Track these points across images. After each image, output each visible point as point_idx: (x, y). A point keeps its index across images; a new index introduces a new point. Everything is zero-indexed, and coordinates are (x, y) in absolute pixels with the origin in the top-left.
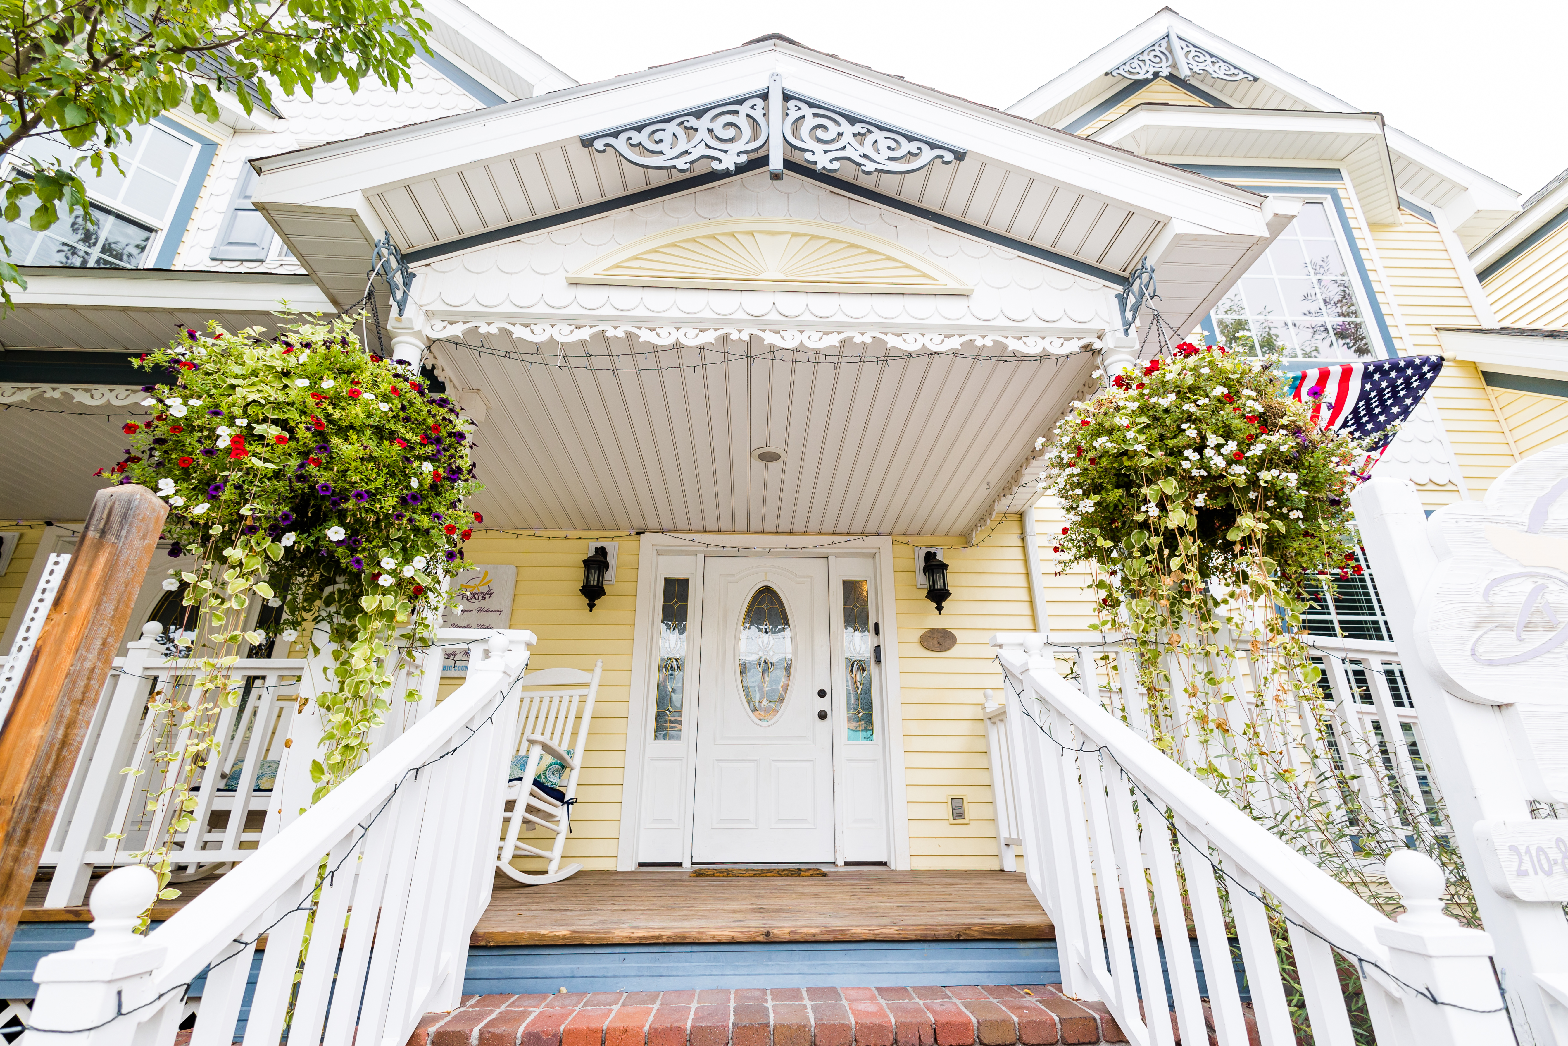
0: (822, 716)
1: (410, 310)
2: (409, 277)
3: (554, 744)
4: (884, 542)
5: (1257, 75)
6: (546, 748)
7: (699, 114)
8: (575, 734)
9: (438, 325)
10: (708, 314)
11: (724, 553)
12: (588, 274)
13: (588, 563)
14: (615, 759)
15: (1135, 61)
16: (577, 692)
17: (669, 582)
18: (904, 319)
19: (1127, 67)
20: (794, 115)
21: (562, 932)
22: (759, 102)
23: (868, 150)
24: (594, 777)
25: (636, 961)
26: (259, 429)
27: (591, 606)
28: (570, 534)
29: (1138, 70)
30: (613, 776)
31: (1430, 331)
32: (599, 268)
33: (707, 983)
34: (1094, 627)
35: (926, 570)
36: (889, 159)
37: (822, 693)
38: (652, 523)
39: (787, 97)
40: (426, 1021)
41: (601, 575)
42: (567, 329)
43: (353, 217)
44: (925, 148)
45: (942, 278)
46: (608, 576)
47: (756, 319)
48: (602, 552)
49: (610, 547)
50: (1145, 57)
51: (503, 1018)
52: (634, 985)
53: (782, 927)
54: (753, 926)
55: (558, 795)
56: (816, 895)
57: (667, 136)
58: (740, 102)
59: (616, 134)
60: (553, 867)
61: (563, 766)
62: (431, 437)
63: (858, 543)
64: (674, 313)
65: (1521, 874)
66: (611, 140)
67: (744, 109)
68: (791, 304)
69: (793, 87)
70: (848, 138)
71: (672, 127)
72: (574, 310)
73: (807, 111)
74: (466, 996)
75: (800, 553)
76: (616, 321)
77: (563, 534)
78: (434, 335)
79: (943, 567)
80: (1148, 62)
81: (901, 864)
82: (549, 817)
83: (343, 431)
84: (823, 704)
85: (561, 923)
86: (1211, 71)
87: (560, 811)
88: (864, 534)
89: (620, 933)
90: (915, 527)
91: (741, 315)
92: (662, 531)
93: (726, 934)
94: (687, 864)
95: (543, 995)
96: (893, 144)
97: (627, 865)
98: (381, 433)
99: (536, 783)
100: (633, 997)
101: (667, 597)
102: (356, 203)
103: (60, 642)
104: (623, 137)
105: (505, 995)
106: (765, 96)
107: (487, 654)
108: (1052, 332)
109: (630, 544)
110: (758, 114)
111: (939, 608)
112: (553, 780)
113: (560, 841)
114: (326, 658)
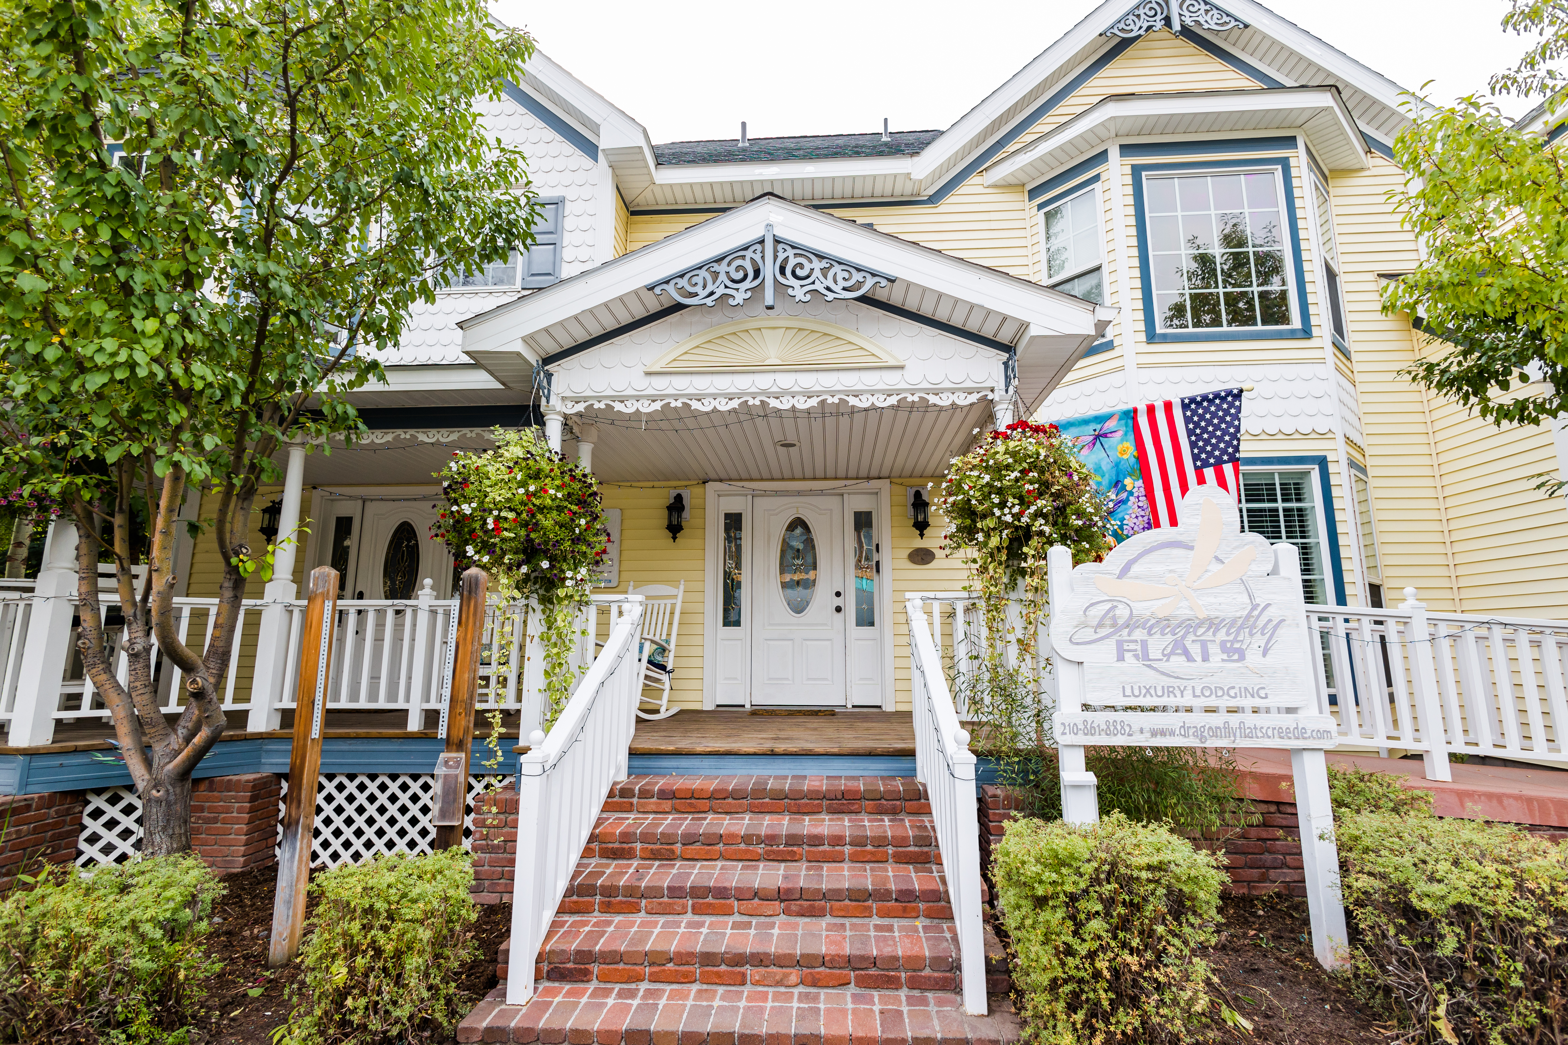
0: (838, 609)
1: (553, 400)
2: (549, 376)
3: (657, 639)
4: (885, 484)
5: (1248, 20)
6: (653, 642)
7: (719, 260)
8: (670, 624)
9: (570, 404)
10: (733, 390)
11: (765, 493)
12: (656, 368)
13: (670, 508)
14: (697, 640)
15: (1131, 17)
16: (669, 602)
17: (727, 516)
18: (860, 387)
19: (1122, 25)
20: (781, 256)
21: (671, 748)
22: (758, 247)
23: (830, 283)
24: (684, 651)
25: (707, 762)
26: (503, 514)
27: (674, 538)
28: (656, 484)
29: (1132, 26)
30: (696, 651)
31: (1372, 277)
32: (663, 363)
33: (744, 772)
34: (964, 588)
35: (914, 505)
36: (844, 289)
37: (838, 594)
38: (712, 475)
39: (777, 241)
40: (615, 784)
41: (680, 516)
42: (647, 403)
43: (518, 354)
44: (868, 276)
45: (885, 357)
46: (685, 515)
47: (764, 392)
48: (679, 498)
49: (685, 494)
50: (1141, 11)
51: (647, 784)
52: (708, 772)
53: (780, 747)
54: (767, 746)
55: (663, 668)
56: (815, 729)
57: (699, 280)
58: (746, 249)
59: (667, 282)
60: (663, 710)
61: (663, 650)
62: (581, 503)
63: (865, 485)
64: (712, 390)
65: (1064, 734)
66: (665, 286)
67: (749, 254)
68: (786, 381)
69: (781, 233)
70: (817, 273)
71: (703, 273)
72: (650, 392)
73: (790, 252)
74: (629, 775)
75: (822, 493)
76: (676, 399)
77: (651, 484)
78: (568, 412)
79: (926, 505)
80: (1143, 16)
81: (889, 708)
82: (657, 680)
83: (541, 509)
84: (838, 601)
85: (670, 743)
86: (1202, 21)
87: (665, 677)
88: (869, 478)
89: (699, 749)
90: (907, 472)
91: (753, 390)
92: (721, 481)
93: (752, 750)
94: (748, 706)
95: (665, 776)
96: (846, 275)
97: (709, 706)
98: (560, 509)
99: (650, 662)
100: (707, 777)
101: (727, 529)
102: (518, 347)
103: (465, 639)
104: (672, 283)
105: (646, 775)
106: (762, 242)
107: (621, 613)
108: (959, 389)
109: (698, 490)
110: (757, 257)
111: (922, 535)
112: (659, 659)
113: (666, 695)
114: (539, 615)
